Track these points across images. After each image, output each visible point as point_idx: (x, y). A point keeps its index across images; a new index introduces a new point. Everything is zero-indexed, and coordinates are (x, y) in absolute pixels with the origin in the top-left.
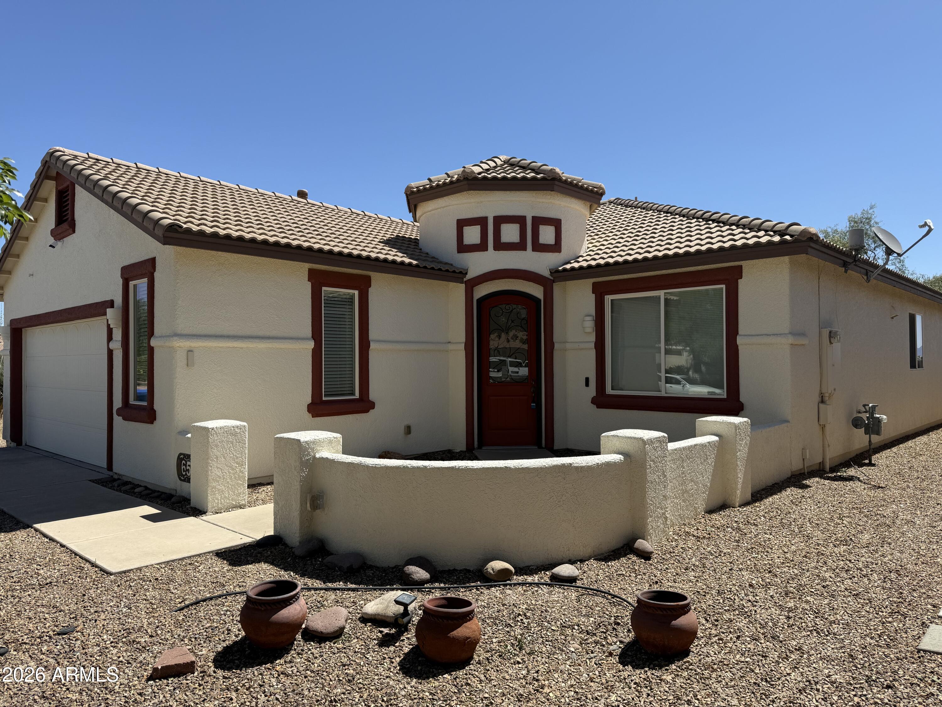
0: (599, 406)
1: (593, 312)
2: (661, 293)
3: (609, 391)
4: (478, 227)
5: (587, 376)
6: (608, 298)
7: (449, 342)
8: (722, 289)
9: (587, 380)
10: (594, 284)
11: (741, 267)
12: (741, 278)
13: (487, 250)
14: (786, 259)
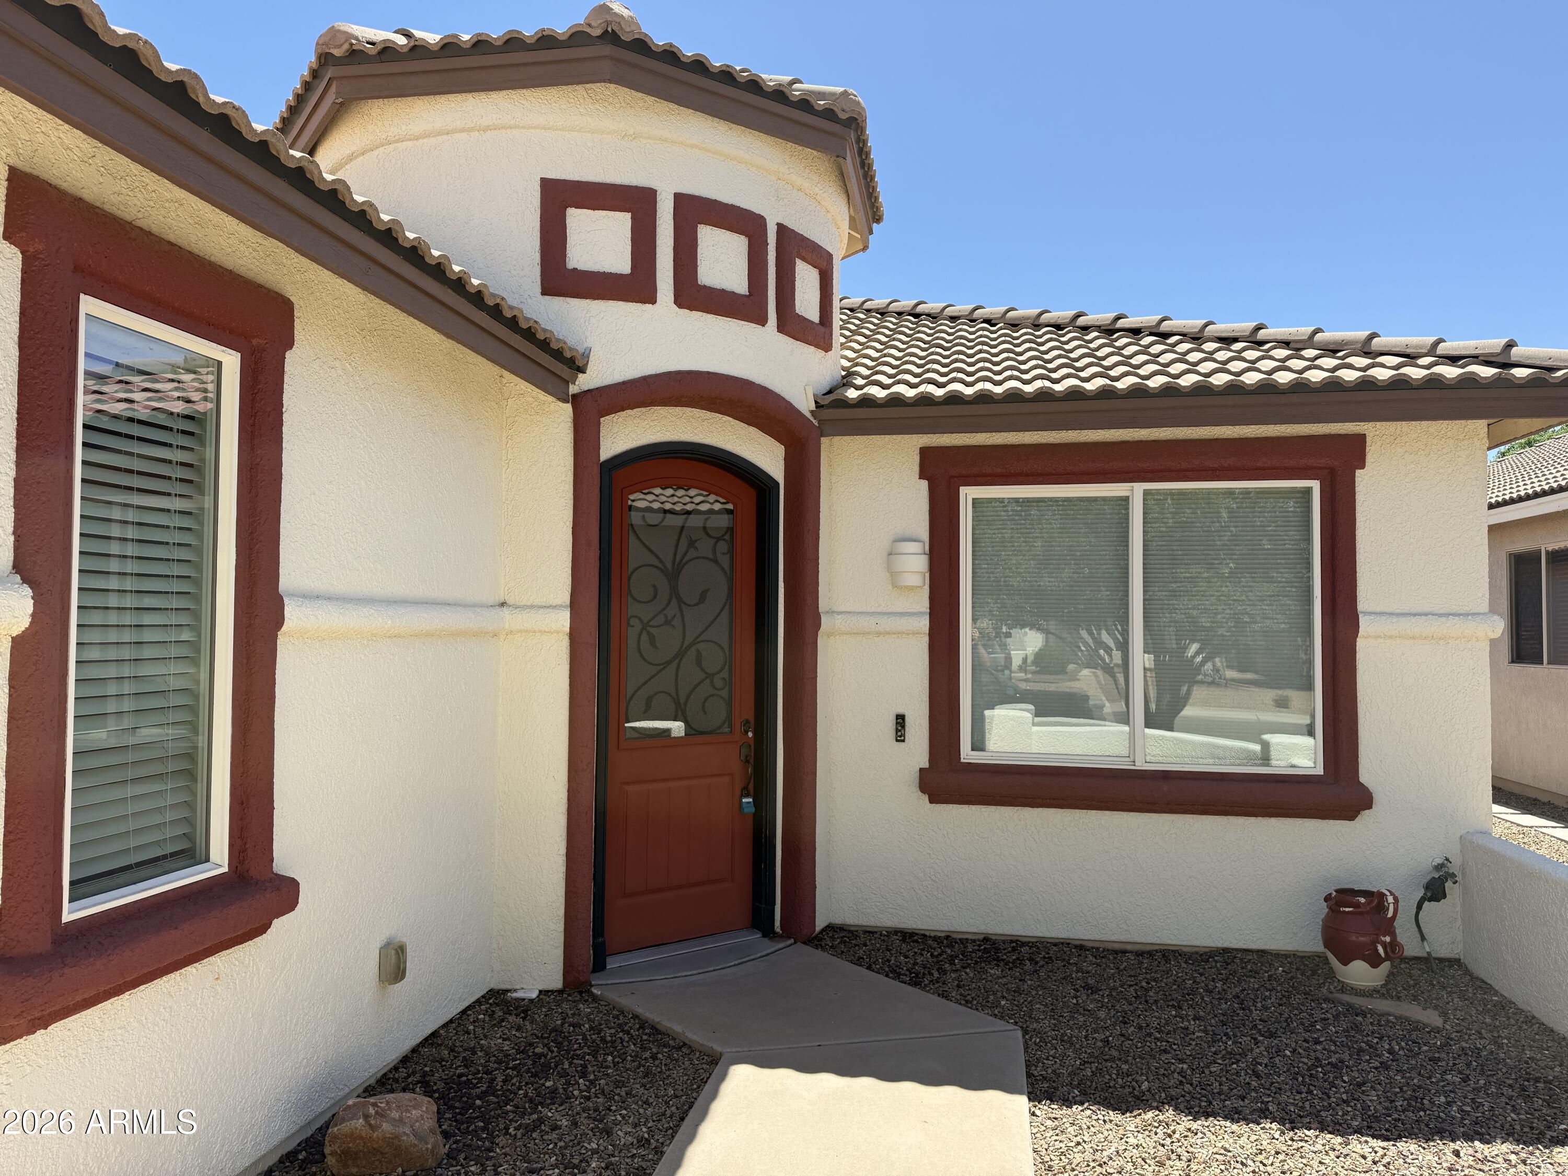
0: (935, 799)
1: (922, 529)
2: (1136, 491)
4: (625, 219)
5: (900, 711)
6: (968, 494)
7: (503, 604)
8: (1308, 491)
9: (900, 720)
10: (925, 453)
11: (1360, 440)
12: (1362, 466)
13: (653, 301)
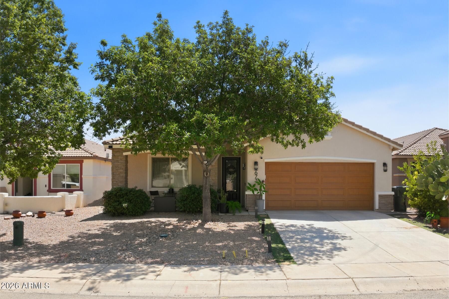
0: (49, 192)
2: (65, 164)
3: (52, 188)
8: (79, 165)
9: (46, 185)
11: (83, 161)
14: (92, 160)
